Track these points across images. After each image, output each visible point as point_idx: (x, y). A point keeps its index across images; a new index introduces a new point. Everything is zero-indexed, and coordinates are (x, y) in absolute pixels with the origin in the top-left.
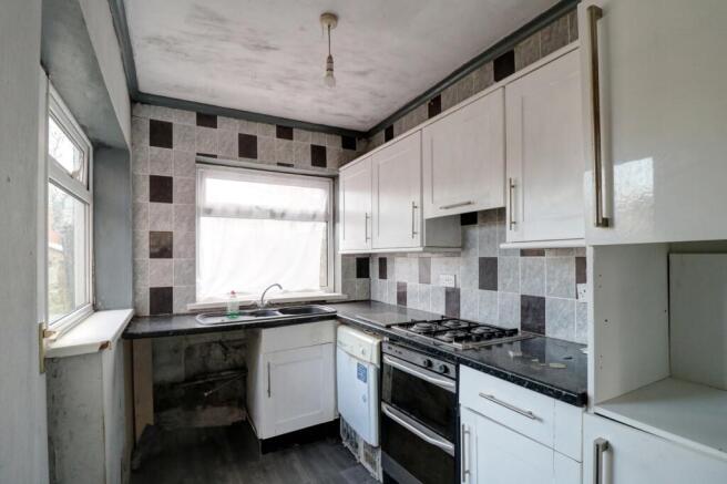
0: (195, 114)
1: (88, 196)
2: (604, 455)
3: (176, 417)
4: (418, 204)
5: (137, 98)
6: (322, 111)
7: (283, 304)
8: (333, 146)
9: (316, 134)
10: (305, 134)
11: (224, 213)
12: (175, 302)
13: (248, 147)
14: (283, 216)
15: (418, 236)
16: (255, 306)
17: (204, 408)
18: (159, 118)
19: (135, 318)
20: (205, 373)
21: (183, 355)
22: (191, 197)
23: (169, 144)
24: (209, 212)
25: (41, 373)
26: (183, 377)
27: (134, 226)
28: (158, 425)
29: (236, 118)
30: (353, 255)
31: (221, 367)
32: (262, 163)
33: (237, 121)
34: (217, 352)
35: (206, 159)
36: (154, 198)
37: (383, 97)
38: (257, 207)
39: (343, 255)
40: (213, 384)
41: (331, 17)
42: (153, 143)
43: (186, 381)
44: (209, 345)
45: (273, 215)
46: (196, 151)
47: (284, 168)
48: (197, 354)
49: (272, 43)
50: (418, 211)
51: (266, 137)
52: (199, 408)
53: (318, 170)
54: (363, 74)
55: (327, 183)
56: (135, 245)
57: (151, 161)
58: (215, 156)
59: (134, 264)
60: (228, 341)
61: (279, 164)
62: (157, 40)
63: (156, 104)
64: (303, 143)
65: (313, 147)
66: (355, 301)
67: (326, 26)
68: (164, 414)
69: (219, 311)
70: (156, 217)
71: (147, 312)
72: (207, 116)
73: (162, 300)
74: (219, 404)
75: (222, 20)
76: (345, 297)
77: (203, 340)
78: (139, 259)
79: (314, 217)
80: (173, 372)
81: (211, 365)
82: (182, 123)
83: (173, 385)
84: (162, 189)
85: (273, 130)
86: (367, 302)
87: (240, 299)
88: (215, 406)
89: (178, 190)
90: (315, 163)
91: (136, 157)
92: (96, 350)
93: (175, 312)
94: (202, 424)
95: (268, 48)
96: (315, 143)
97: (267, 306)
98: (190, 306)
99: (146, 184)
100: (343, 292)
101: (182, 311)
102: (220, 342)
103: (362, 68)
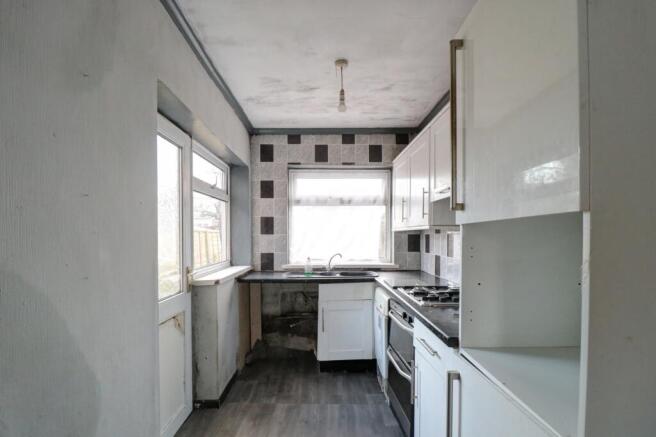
0: (286, 137)
1: (227, 198)
2: (455, 383)
3: (275, 339)
4: (427, 190)
5: (253, 132)
6: (372, 119)
7: (347, 269)
8: (387, 143)
9: (373, 136)
10: (364, 137)
11: (308, 203)
12: (275, 263)
13: (321, 154)
14: (350, 202)
15: (426, 217)
16: (324, 269)
17: (292, 336)
18: (266, 143)
19: (251, 272)
20: (292, 312)
21: (279, 297)
22: (285, 193)
23: (271, 160)
24: (298, 202)
25: (188, 291)
26: (279, 313)
27: (252, 215)
28: (264, 342)
29: (313, 134)
30: (405, 232)
31: (303, 310)
32: (331, 164)
33: (313, 136)
34: (301, 299)
35: (293, 166)
36: (263, 196)
37: (414, 100)
38: (330, 198)
39: (396, 233)
40: (297, 320)
41: (342, 62)
42: (263, 160)
43: (282, 315)
44: (296, 293)
45: (342, 202)
46: (287, 161)
47: (348, 165)
48: (288, 299)
49: (313, 86)
50: (426, 195)
51: (334, 144)
52: (289, 335)
53: (375, 165)
54: (387, 89)
55: (385, 174)
56: (252, 225)
57: (262, 171)
58: (299, 164)
59: (252, 237)
60: (308, 293)
61: (344, 164)
62: (250, 99)
63: (264, 134)
64: (363, 144)
65: (371, 147)
66: (406, 271)
67: (339, 68)
68: (269, 335)
69: (300, 271)
70: (264, 207)
71: (259, 268)
72: (294, 136)
73: (268, 261)
74: (303, 335)
75: (279, 81)
76: (397, 267)
77: (291, 290)
78: (255, 235)
79: (374, 202)
80: (274, 309)
81: (297, 307)
82: (279, 143)
83: (274, 317)
84: (267, 189)
85: (339, 138)
86: (418, 272)
87: (314, 263)
88: (298, 335)
89: (276, 189)
90: (372, 159)
91: (252, 170)
92: (213, 283)
93: (275, 269)
94: (291, 346)
95: (312, 89)
96: (373, 143)
97: (332, 270)
98: (284, 267)
99: (259, 186)
100: (395, 262)
101: (279, 269)
102: (302, 293)
103: (385, 85)
